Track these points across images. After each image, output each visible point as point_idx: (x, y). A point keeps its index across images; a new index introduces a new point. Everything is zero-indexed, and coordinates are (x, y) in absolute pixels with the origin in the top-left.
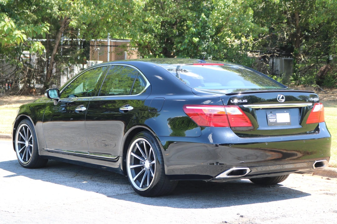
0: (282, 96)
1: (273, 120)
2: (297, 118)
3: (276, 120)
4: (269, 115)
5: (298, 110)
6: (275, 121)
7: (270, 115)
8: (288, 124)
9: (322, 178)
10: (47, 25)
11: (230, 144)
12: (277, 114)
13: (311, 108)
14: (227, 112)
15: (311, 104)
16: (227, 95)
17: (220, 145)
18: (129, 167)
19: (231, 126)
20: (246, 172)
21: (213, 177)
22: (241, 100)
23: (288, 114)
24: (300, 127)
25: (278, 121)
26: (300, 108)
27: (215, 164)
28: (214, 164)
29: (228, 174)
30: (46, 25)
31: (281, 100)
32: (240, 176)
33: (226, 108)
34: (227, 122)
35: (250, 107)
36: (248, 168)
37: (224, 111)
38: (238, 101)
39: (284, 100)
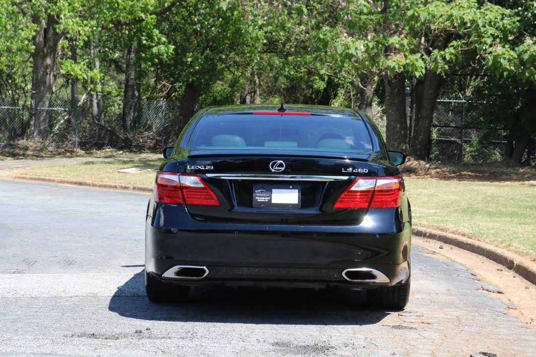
0: (279, 162)
1: (263, 198)
3: (269, 198)
4: (256, 191)
8: (293, 206)
12: (273, 190)
14: (183, 182)
15: (345, 178)
19: (187, 203)
21: (160, 275)
22: (203, 166)
23: (296, 191)
25: (274, 201)
26: (323, 184)
29: (177, 274)
31: (277, 168)
32: (195, 278)
33: (181, 176)
34: (181, 197)
35: (218, 177)
36: (205, 267)
37: (178, 181)
38: (197, 167)
39: (283, 169)
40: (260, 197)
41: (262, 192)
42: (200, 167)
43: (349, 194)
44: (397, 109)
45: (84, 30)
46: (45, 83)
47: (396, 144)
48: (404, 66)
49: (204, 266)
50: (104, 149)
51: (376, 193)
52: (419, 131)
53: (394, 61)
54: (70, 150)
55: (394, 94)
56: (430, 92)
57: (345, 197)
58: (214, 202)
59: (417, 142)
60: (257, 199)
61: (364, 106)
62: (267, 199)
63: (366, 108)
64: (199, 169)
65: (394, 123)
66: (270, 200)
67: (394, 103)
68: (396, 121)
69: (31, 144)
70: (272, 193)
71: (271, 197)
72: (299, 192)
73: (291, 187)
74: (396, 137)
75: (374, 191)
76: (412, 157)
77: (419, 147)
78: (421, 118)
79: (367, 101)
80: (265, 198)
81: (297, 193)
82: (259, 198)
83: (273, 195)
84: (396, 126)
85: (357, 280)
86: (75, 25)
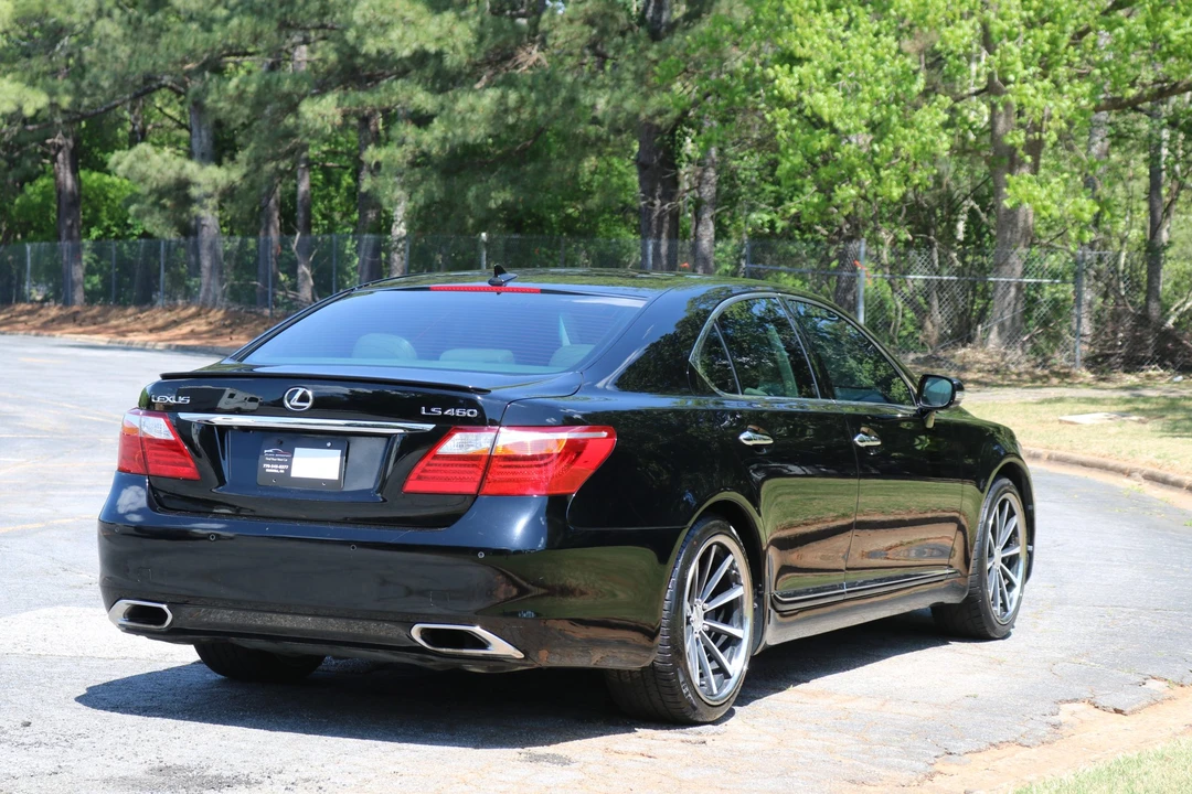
0: (301, 391)
1: (276, 466)
3: (287, 467)
4: (266, 451)
6: (283, 472)
7: (271, 451)
14: (143, 429)
19: (150, 472)
22: (174, 397)
23: (338, 452)
25: (294, 474)
31: (299, 404)
33: (143, 418)
34: (142, 459)
35: (196, 419)
36: (164, 607)
37: (138, 425)
38: (166, 400)
39: (308, 405)
40: (271, 463)
41: (276, 452)
42: (168, 399)
43: (436, 461)
45: (1060, 108)
46: (1016, 225)
49: (162, 603)
50: (1142, 370)
51: (495, 462)
54: (1062, 371)
57: (428, 468)
58: (189, 471)
60: (265, 469)
62: (282, 468)
64: (168, 402)
66: (288, 471)
69: (981, 356)
70: (293, 456)
71: (290, 464)
72: (340, 455)
73: (329, 444)
75: (490, 457)
81: (339, 458)
82: (268, 466)
83: (294, 459)
85: (444, 650)
86: (1040, 96)
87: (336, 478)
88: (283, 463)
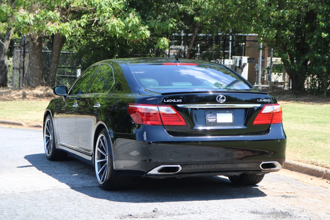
0: (222, 96)
1: (212, 120)
2: (242, 118)
3: (215, 119)
4: (207, 115)
5: (243, 111)
6: (214, 121)
7: (209, 115)
8: (230, 124)
9: (327, 182)
10: (174, 21)
11: (159, 142)
12: (217, 114)
13: (260, 109)
14: (160, 111)
15: (259, 105)
16: (162, 94)
17: (153, 142)
18: (97, 161)
19: (164, 124)
20: (178, 170)
21: (146, 173)
22: (175, 100)
23: (231, 114)
24: (245, 127)
25: (218, 121)
26: (246, 109)
27: (148, 161)
28: (146, 161)
29: (160, 171)
30: (172, 20)
31: (221, 100)
32: (172, 173)
33: (159, 107)
34: (160, 120)
35: (184, 106)
37: (157, 110)
38: (171, 101)
39: (224, 100)
40: (210, 119)
41: (211, 115)
44: (37, 57)
47: (37, 79)
48: (58, 31)
49: (178, 165)
51: (274, 114)
52: (51, 71)
53: (52, 27)
55: (35, 47)
56: (57, 46)
57: (259, 117)
58: (183, 123)
59: (49, 77)
60: (208, 120)
61: (3, 55)
62: (214, 120)
63: (4, 56)
64: (172, 102)
65: (36, 66)
66: (216, 121)
67: (35, 53)
68: (37, 64)
70: (216, 116)
71: (216, 118)
72: (232, 115)
73: (228, 112)
74: (37, 75)
76: (50, 87)
77: (51, 80)
78: (51, 62)
79: (5, 52)
80: (213, 120)
82: (209, 120)
83: (217, 117)
84: (37, 68)
85: (266, 169)
87: (232, 122)
88: (214, 118)
